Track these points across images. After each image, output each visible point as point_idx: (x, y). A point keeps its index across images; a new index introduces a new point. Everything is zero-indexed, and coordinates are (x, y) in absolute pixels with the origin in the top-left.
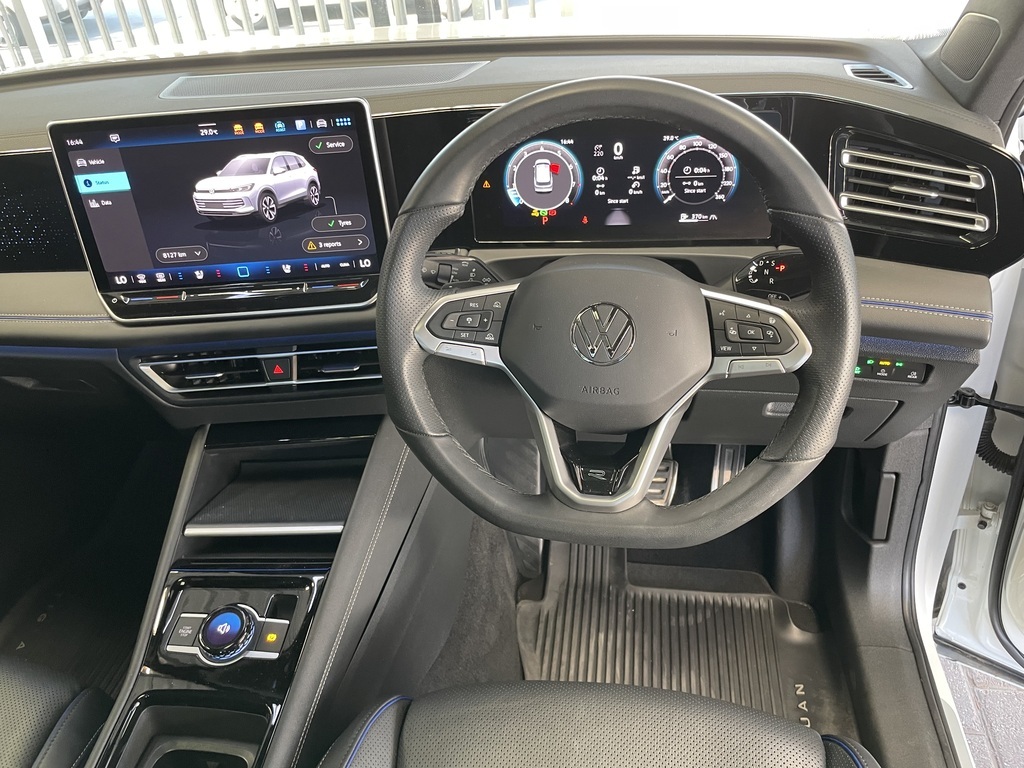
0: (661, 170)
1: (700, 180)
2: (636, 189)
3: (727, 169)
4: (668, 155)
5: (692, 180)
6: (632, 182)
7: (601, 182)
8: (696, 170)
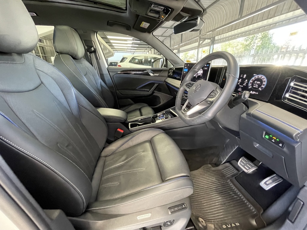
0: (251, 81)
2: (245, 84)
3: (264, 83)
4: (253, 78)
5: (256, 84)
7: (240, 82)
8: (258, 82)
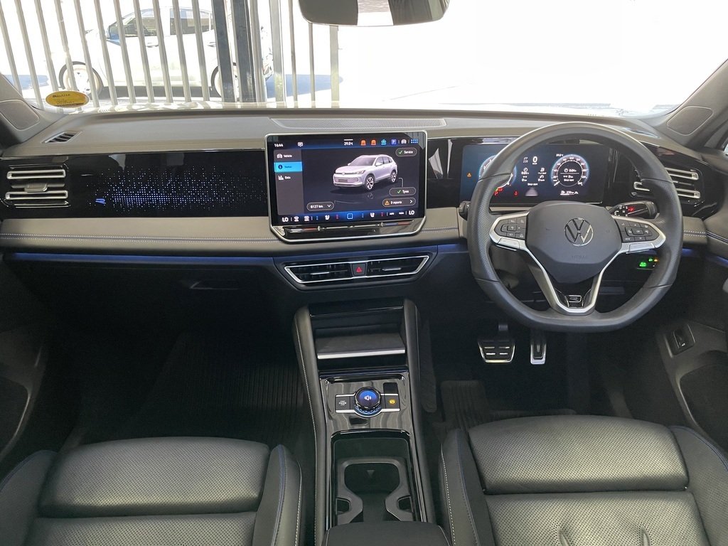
0: (554, 170)
1: (571, 175)
2: (542, 179)
3: (584, 170)
4: (558, 163)
5: (568, 175)
6: (540, 175)
7: (525, 175)
8: (570, 170)
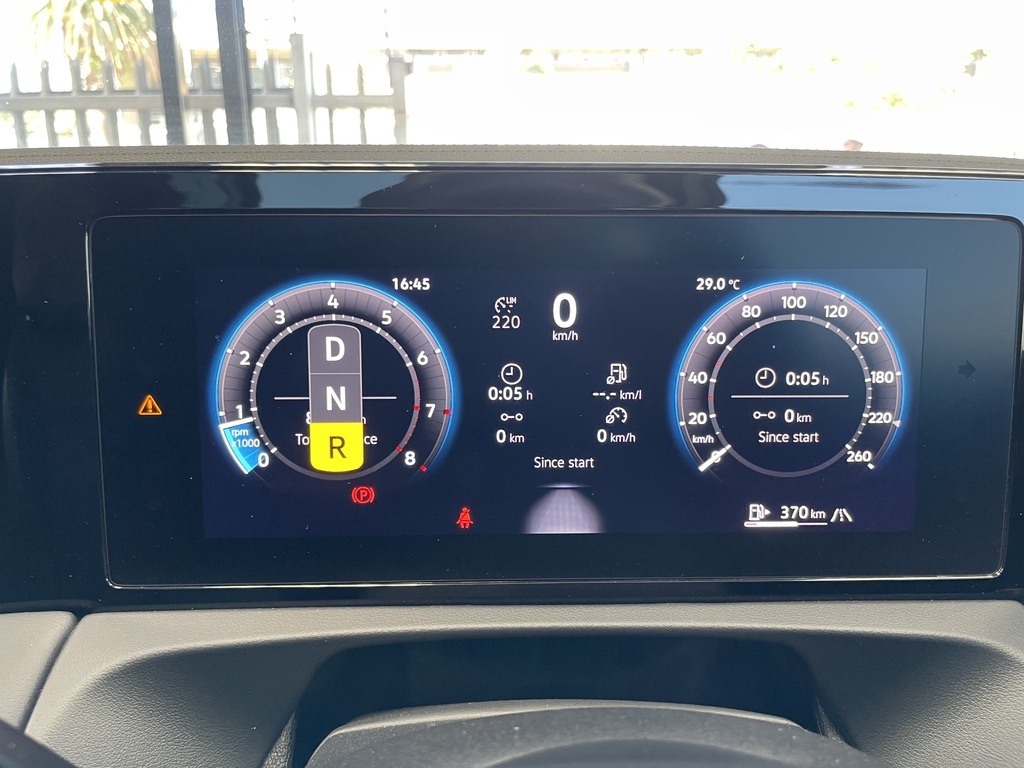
0: (690, 375)
1: (800, 407)
2: (617, 428)
3: (879, 377)
4: (710, 334)
5: (780, 407)
6: (606, 407)
7: (511, 407)
8: (791, 378)
